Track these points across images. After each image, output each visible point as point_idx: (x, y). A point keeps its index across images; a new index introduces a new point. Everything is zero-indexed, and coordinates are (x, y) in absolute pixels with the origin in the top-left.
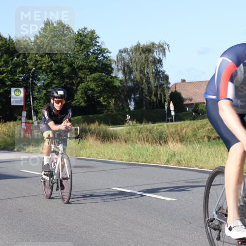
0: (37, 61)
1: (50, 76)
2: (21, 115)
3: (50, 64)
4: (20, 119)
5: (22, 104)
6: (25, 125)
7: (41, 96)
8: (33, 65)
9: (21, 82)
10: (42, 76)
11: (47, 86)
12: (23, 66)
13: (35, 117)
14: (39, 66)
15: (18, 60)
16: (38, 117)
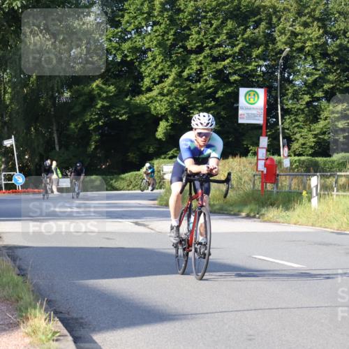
0: (294, 34)
1: (321, 65)
2: (257, 144)
3: (323, 40)
4: (256, 154)
5: (260, 121)
6: (266, 165)
7: (298, 106)
8: (286, 43)
9: (259, 76)
10: (305, 66)
11: (312, 87)
12: (267, 45)
13: (286, 149)
14: (299, 45)
15: (256, 31)
16: (292, 150)
